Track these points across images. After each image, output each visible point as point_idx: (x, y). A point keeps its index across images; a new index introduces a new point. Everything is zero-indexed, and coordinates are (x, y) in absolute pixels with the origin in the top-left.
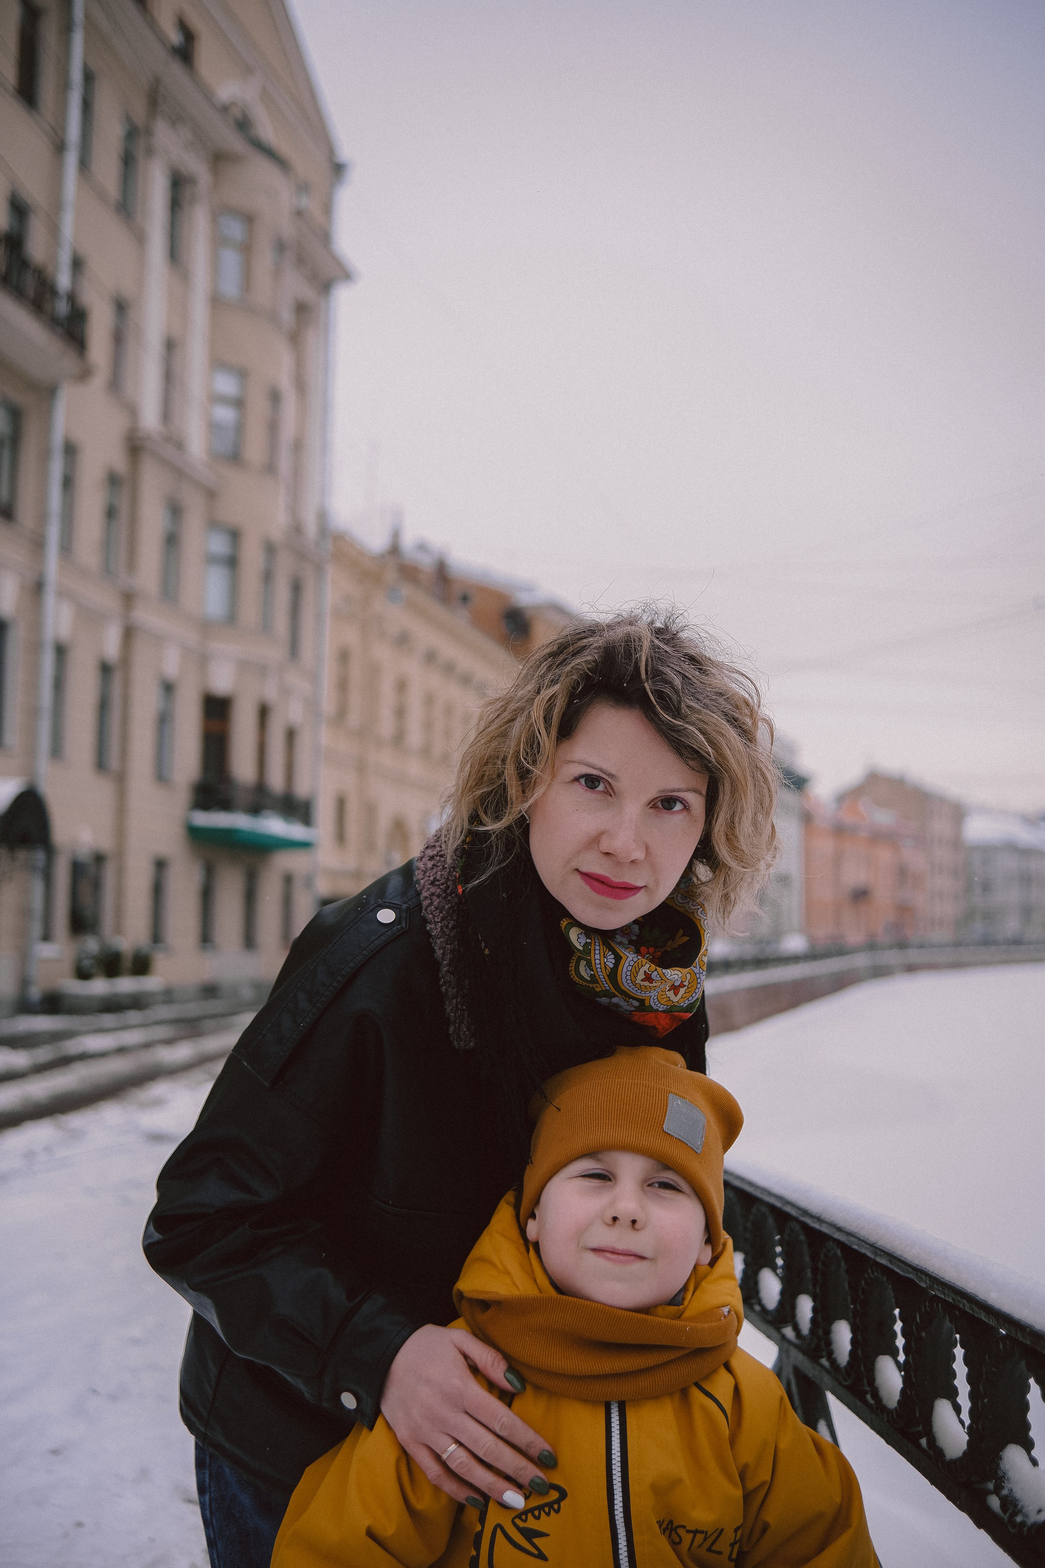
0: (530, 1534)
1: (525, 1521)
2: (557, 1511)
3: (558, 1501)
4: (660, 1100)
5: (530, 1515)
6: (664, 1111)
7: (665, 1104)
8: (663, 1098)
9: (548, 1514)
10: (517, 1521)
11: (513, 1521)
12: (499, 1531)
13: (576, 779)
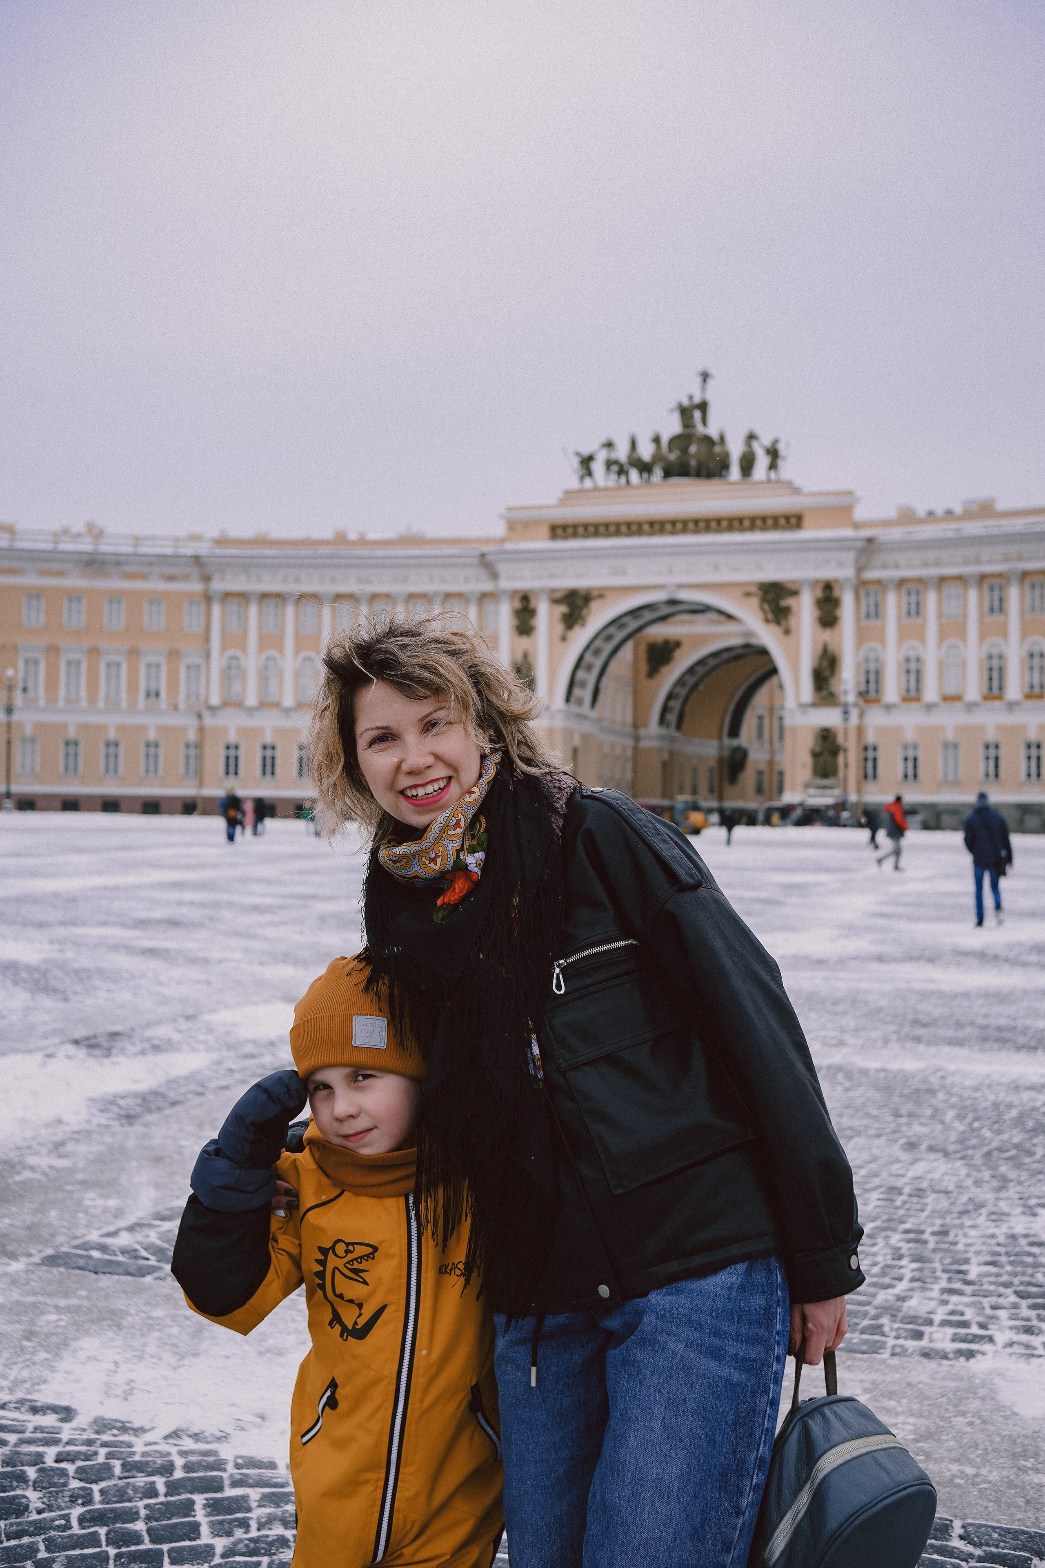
0: (357, 1272)
1: (353, 1265)
2: (373, 1258)
3: (373, 1253)
5: (355, 1262)
9: (367, 1260)
10: (347, 1265)
11: (344, 1265)
12: (337, 1272)
13: (372, 743)
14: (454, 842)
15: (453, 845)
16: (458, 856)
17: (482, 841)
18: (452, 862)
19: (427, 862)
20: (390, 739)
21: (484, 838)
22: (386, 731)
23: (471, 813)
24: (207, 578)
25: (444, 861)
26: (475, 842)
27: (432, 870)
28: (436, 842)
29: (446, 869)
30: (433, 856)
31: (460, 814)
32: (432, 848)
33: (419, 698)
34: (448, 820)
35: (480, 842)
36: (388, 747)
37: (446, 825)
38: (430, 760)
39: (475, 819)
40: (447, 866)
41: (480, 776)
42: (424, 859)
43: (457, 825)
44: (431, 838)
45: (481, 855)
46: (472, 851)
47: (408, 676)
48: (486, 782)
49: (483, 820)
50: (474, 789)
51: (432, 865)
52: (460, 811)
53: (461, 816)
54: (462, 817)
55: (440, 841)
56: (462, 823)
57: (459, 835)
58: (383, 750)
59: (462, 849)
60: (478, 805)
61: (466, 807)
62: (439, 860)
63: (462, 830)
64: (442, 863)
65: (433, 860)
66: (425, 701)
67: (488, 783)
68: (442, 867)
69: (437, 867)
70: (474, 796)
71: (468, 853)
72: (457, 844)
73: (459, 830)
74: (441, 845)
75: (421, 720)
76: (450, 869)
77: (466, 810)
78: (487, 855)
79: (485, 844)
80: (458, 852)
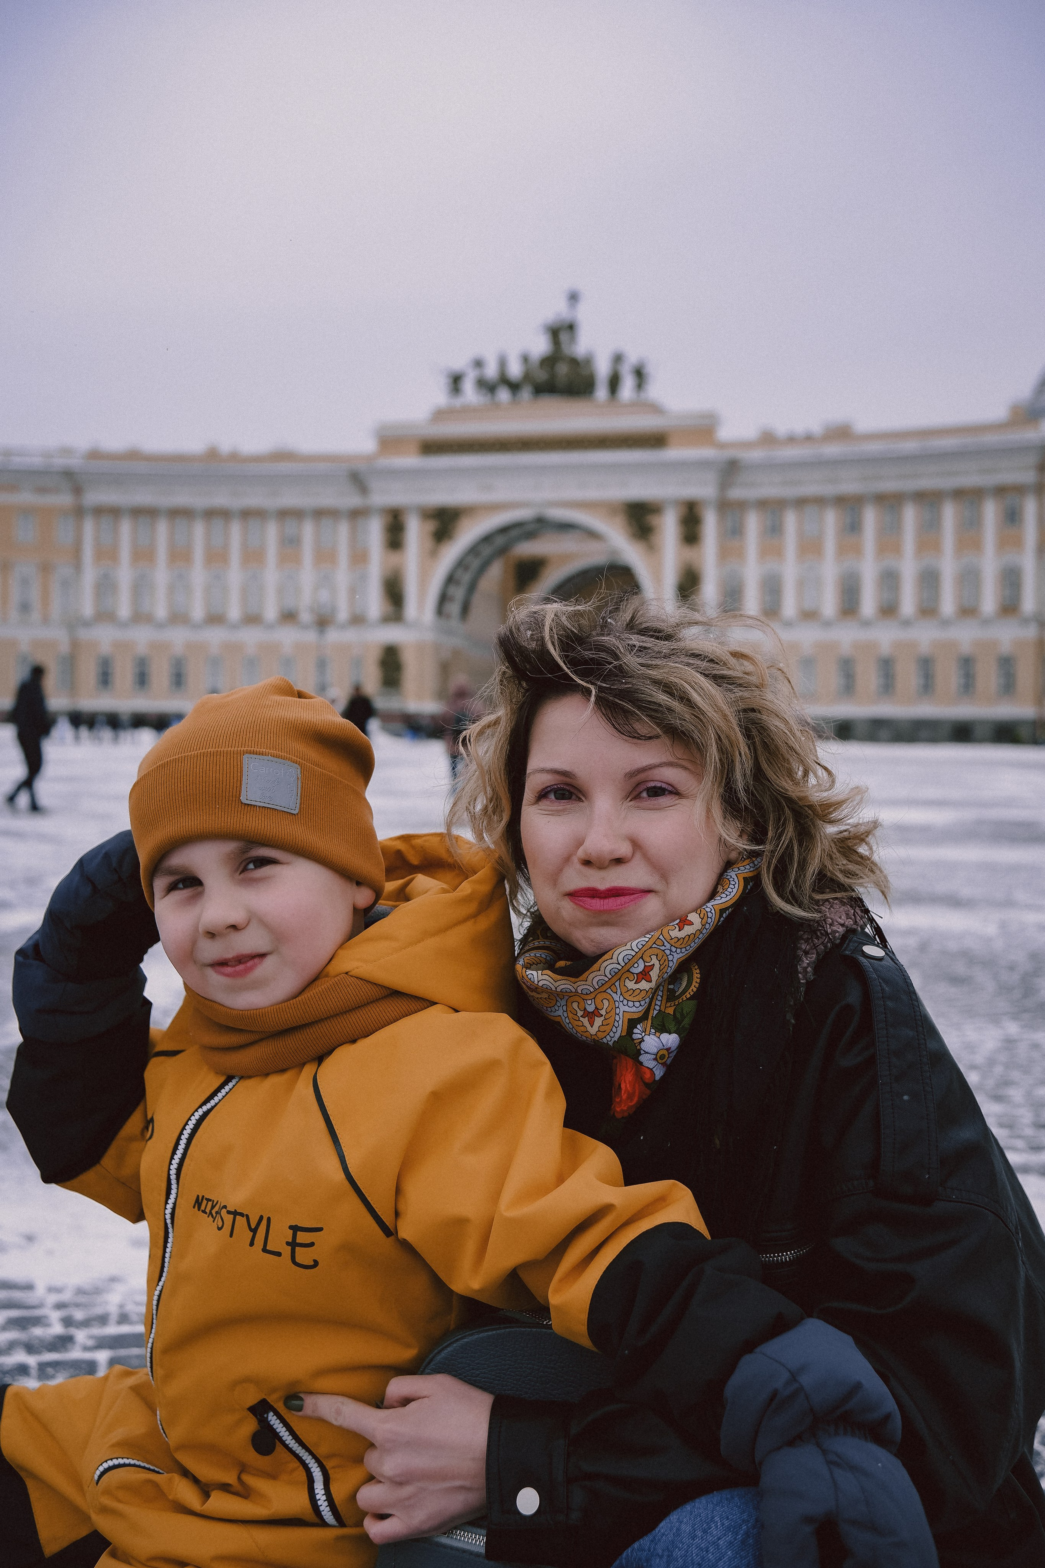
4: (232, 767)
6: (239, 778)
7: (239, 771)
8: (235, 764)
13: (542, 795)
14: (630, 1004)
15: (627, 1009)
16: (630, 1032)
17: (682, 1014)
18: (617, 1035)
19: (580, 1013)
20: (574, 797)
21: (690, 1007)
22: (568, 780)
23: (677, 957)
24: (78, 490)
25: (607, 1028)
26: (670, 1011)
27: (582, 1029)
28: (601, 990)
29: (605, 1040)
30: (591, 1009)
31: (654, 957)
32: (593, 996)
33: (635, 736)
34: (630, 962)
35: (678, 1015)
36: (564, 810)
37: (626, 968)
38: (624, 849)
39: (684, 967)
40: (608, 1038)
41: (713, 895)
42: (575, 1005)
43: (645, 975)
44: (596, 979)
45: (671, 1040)
46: (661, 1028)
47: (628, 695)
48: (718, 908)
49: (697, 975)
50: (693, 917)
51: (585, 1021)
52: (656, 951)
53: (655, 961)
54: (657, 966)
55: (609, 991)
56: (654, 974)
57: (643, 994)
58: (558, 813)
59: (644, 1017)
60: (694, 946)
61: (668, 946)
62: (598, 1021)
63: (653, 985)
64: (602, 1029)
65: (591, 1016)
66: (647, 742)
67: (722, 911)
68: (601, 1035)
69: (593, 1030)
70: (688, 930)
71: (652, 1026)
72: (634, 1009)
73: (644, 985)
74: (609, 997)
75: (631, 775)
76: (611, 1043)
77: (668, 952)
78: (682, 1046)
79: (687, 1022)
80: (632, 1024)
